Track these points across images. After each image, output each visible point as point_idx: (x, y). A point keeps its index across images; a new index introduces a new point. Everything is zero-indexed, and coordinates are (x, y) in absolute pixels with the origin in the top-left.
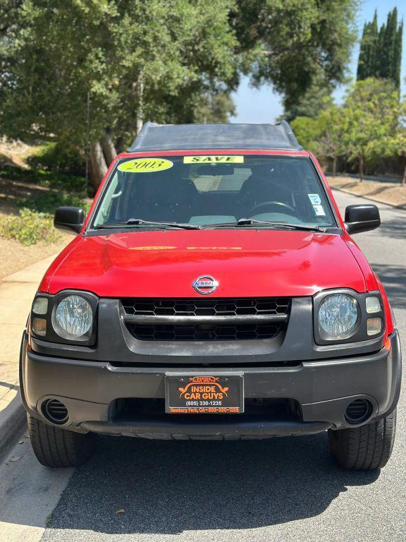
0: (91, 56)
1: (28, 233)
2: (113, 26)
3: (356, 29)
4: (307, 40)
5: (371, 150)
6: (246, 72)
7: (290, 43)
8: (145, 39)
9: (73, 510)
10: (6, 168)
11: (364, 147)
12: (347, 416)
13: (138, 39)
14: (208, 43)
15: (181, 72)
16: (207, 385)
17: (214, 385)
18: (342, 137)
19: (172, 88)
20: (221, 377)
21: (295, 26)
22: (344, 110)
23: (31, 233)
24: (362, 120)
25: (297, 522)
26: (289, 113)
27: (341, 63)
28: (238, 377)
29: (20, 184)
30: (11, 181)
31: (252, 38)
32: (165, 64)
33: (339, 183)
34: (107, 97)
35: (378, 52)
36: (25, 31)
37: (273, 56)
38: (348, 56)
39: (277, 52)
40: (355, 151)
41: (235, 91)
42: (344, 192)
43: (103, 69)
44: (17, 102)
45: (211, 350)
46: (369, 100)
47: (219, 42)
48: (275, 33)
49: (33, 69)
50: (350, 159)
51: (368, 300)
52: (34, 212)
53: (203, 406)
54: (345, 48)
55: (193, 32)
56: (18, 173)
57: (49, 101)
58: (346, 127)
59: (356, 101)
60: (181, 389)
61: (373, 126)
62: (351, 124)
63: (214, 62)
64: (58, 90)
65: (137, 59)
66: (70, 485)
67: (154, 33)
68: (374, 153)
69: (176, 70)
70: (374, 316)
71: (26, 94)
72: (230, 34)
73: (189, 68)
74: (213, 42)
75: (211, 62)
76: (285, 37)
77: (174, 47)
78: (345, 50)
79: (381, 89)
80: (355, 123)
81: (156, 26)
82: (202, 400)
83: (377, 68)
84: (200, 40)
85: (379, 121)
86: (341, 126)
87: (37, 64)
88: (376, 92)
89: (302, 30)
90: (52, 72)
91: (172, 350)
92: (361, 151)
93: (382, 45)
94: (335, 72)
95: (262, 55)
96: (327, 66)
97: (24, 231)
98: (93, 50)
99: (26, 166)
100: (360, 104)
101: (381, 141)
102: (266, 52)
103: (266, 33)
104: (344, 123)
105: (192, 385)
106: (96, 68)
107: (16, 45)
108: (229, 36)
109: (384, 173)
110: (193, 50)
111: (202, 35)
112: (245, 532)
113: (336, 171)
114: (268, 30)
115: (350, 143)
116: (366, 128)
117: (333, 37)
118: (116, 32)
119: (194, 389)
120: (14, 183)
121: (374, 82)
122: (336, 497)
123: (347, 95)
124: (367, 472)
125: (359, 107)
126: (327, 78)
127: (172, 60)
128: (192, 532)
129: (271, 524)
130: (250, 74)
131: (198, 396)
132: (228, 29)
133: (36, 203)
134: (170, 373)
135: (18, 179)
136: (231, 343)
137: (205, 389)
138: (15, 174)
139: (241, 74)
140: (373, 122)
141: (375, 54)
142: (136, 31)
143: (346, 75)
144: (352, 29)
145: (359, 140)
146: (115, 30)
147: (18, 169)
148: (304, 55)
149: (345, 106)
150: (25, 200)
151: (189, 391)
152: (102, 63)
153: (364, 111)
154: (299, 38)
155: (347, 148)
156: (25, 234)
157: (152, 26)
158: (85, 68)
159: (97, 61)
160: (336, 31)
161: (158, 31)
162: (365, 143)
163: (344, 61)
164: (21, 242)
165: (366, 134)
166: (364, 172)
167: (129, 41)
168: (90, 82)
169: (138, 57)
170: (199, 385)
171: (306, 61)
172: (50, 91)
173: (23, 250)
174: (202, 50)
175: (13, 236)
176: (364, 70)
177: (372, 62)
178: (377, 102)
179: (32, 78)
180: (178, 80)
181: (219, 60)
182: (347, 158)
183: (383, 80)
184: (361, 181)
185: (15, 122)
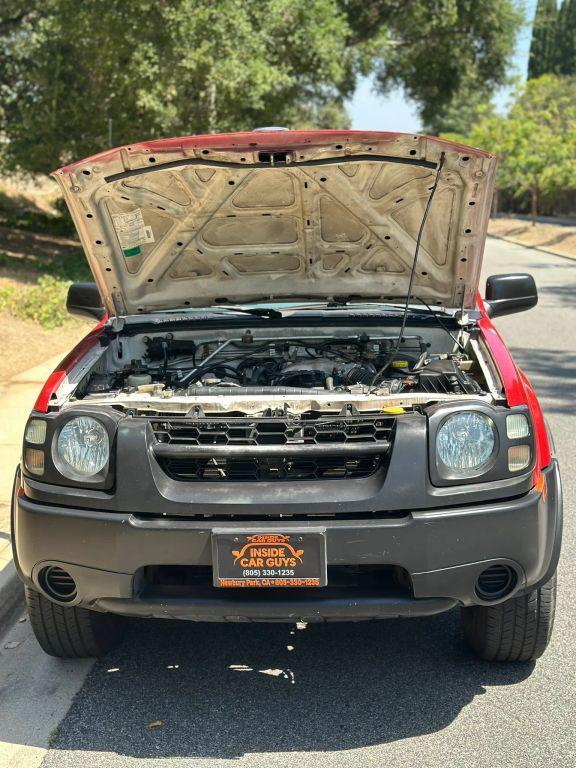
0: (137, 55)
1: (50, 311)
2: (170, 11)
3: (522, 7)
4: (452, 23)
5: (548, 180)
6: (365, 72)
7: (427, 28)
8: (214, 28)
9: (88, 722)
10: (27, 215)
11: (538, 175)
12: (479, 588)
13: (204, 28)
14: (306, 32)
15: (267, 75)
16: (274, 547)
17: (282, 547)
18: (506, 161)
19: (256, 98)
20: (292, 535)
21: (434, 4)
22: (509, 124)
23: (55, 311)
24: (534, 136)
25: (410, 740)
26: (430, 128)
27: (502, 56)
28: (318, 534)
29: (45, 239)
30: (33, 235)
31: (373, 23)
32: (246, 64)
33: (502, 229)
34: (159, 114)
35: (558, 37)
36: (47, 21)
37: (404, 48)
38: (512, 45)
39: (409, 42)
40: (525, 182)
41: (350, 99)
42: (509, 241)
43: (155, 74)
44: (36, 123)
45: (279, 495)
46: (545, 107)
47: (323, 31)
48: (405, 15)
49: (56, 76)
50: (518, 193)
51: (510, 420)
52: (60, 280)
53: (267, 577)
54: (508, 34)
55: (285, 17)
56: (43, 222)
57: (80, 120)
58: (511, 147)
59: (526, 110)
60: (235, 553)
61: (551, 145)
62: (518, 143)
63: (315, 59)
64: (93, 104)
65: (203, 57)
66: (86, 684)
67: (227, 20)
68: (553, 183)
69: (261, 72)
70: (519, 442)
71: (48, 111)
72: (339, 18)
73: (279, 70)
74: (313, 31)
75: (312, 60)
76: (420, 20)
77: (259, 40)
78: (507, 37)
79: (563, 91)
80: (525, 142)
81: (230, 10)
82: (266, 568)
83: (556, 61)
84: (296, 28)
85: (560, 138)
86: (504, 145)
87: (63, 67)
88: (555, 95)
89: (444, 10)
90: (83, 78)
91: (223, 495)
92: (534, 182)
93: (563, 27)
94: (493, 70)
95: (387, 48)
96: (482, 60)
97: (44, 308)
98: (140, 46)
99: (55, 213)
100: (531, 114)
101: (563, 166)
102: (393, 42)
103: (392, 15)
104: (507, 141)
105: (251, 547)
106: (145, 72)
107: (34, 41)
108: (337, 21)
109: (567, 213)
110: (286, 42)
111: (298, 21)
112: (333, 755)
113: (498, 211)
114: (395, 11)
115: (518, 169)
116: (541, 148)
117: (490, 18)
118: (173, 20)
119: (254, 553)
120: (37, 237)
121: (552, 82)
122: (469, 702)
123: (513, 100)
124: (515, 665)
125: (530, 118)
126: (481, 79)
127: (256, 58)
128: (256, 756)
129: (371, 744)
130: (372, 76)
131: (260, 562)
132: (335, 12)
133: (65, 267)
134: (219, 529)
135: (43, 232)
136: (308, 485)
137: (270, 552)
138: (39, 224)
139: (359, 76)
140: (549, 139)
141: (553, 41)
142: (201, 16)
143: (509, 73)
144: (517, 6)
145: (530, 165)
146: (172, 17)
147: (43, 217)
148: (448, 46)
149: (511, 117)
150: (50, 261)
151: (247, 555)
152: (153, 64)
153: (538, 123)
154: (441, 22)
155: (513, 178)
156: (47, 312)
157: (224, 10)
158: (130, 73)
159: (146, 62)
160: (493, 10)
161: (233, 18)
162: (539, 170)
163: (506, 53)
164: (42, 323)
165: (540, 157)
166: (538, 212)
167: (192, 32)
168: (137, 92)
169: (205, 54)
170: (262, 547)
171: (451, 53)
172: (81, 106)
173: (43, 336)
174: (298, 42)
175: (30, 316)
176: (538, 64)
177: (549, 53)
178: (556, 110)
179: (56, 87)
180: (264, 86)
181: (323, 56)
182: (514, 192)
183: (565, 77)
184: (534, 225)
185: (33, 152)
